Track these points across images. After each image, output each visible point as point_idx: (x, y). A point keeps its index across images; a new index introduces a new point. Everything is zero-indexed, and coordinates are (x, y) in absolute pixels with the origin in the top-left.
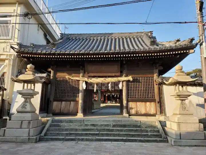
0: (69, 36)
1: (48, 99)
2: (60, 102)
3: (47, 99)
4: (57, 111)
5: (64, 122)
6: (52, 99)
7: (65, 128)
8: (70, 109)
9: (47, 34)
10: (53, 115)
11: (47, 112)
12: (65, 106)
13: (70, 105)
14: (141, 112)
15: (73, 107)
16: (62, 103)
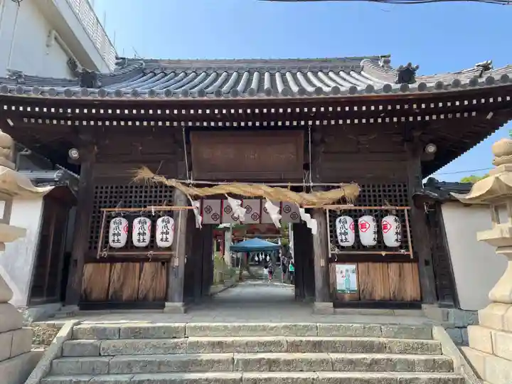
0: (142, 64)
1: (68, 256)
2: (108, 265)
3: (62, 256)
4: (97, 294)
5: (114, 335)
6: (78, 254)
7: (114, 359)
8: (142, 288)
9: (78, 63)
10: (81, 309)
11: (63, 299)
12: (125, 278)
13: (140, 275)
14: (371, 295)
15: (149, 280)
16: (115, 267)
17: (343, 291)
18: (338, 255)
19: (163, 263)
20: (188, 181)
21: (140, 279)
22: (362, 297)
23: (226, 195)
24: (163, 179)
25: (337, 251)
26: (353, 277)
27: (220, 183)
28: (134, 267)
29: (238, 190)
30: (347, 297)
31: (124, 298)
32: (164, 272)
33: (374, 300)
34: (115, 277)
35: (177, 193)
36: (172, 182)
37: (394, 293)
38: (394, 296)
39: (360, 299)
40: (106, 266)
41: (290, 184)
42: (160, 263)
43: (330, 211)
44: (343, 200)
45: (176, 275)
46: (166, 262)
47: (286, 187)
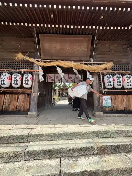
12: (11, 101)
13: (18, 100)
14: (117, 108)
15: (22, 102)
16: (6, 96)
17: (106, 107)
18: (106, 92)
19: (28, 95)
20: (39, 60)
21: (17, 102)
22: (113, 109)
23: (56, 66)
24: (28, 58)
25: (106, 90)
26: (110, 101)
27: (53, 61)
28: (15, 97)
29: (61, 64)
30: (107, 109)
31: (10, 110)
32: (28, 99)
33: (118, 110)
34: (6, 101)
35: (35, 65)
36: (32, 60)
37: (126, 107)
38: (126, 109)
39: (112, 110)
40: (2, 96)
41: (84, 62)
42: (27, 95)
43: (102, 73)
44: (106, 69)
45: (33, 100)
46: (29, 94)
47: (82, 63)
